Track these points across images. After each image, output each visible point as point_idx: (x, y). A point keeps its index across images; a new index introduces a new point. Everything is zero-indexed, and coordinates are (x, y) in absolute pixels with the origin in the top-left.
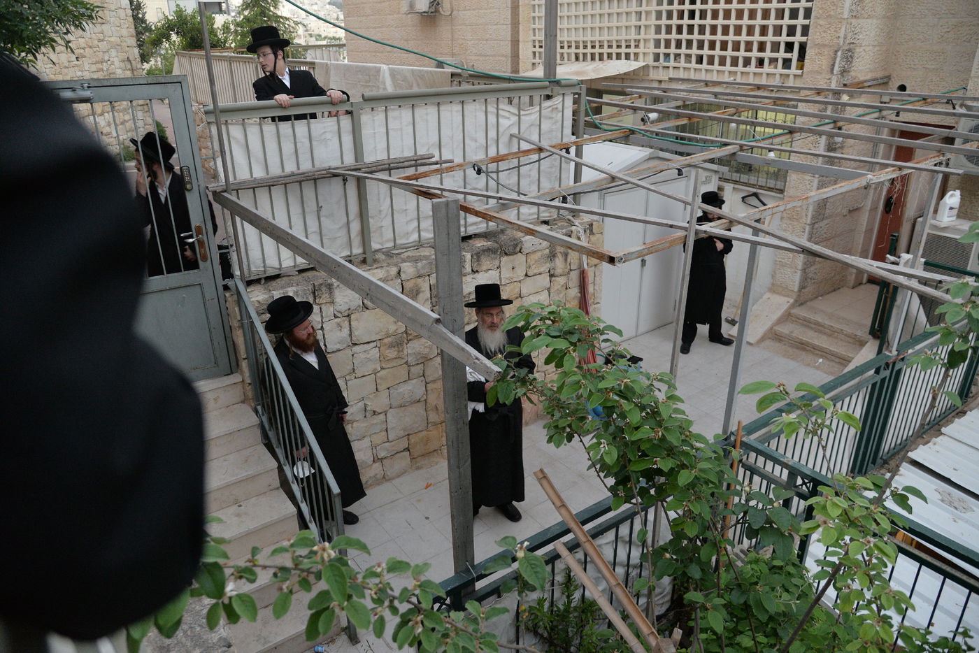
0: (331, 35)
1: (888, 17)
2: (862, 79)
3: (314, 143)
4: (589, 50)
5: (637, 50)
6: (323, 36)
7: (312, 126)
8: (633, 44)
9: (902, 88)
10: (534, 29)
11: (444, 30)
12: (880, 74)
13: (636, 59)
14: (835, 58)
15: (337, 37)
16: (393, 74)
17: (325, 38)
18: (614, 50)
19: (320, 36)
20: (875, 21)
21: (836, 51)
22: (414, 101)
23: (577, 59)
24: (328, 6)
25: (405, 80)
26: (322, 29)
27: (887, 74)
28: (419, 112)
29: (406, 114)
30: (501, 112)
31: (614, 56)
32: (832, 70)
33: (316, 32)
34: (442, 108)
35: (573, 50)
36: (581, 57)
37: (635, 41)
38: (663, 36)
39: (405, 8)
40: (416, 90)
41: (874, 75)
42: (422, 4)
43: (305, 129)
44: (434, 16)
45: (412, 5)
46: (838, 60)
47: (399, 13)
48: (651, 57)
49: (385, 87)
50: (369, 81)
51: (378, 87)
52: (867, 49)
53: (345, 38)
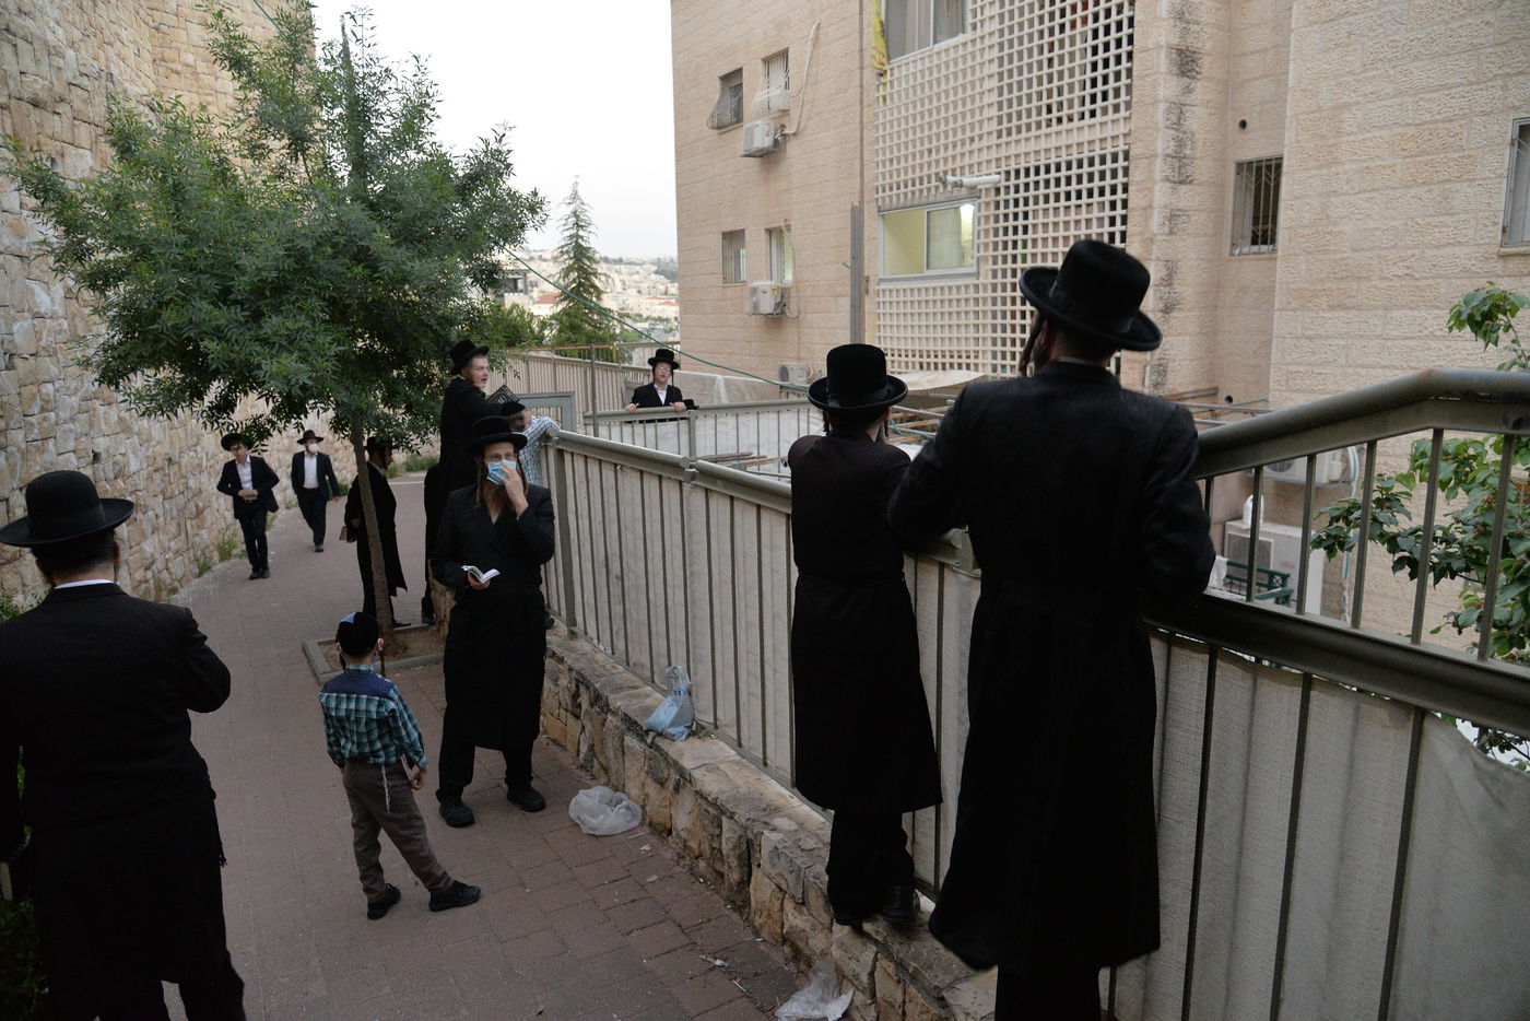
0: (655, 315)
1: (1204, 334)
2: (1181, 390)
3: (659, 441)
4: (932, 360)
5: (976, 361)
6: (645, 316)
7: (659, 428)
8: (972, 355)
9: (1229, 399)
10: (879, 337)
11: (790, 332)
12: (1205, 385)
13: (976, 369)
14: (1145, 373)
15: (665, 317)
16: (728, 383)
17: (648, 318)
18: (956, 360)
19: (640, 316)
20: (1188, 338)
21: (1145, 367)
22: (738, 411)
23: (921, 368)
24: (653, 275)
25: (738, 389)
26: (644, 307)
27: (1213, 385)
28: (742, 419)
29: (731, 420)
30: (811, 419)
31: (956, 366)
32: (1144, 382)
33: (636, 311)
34: (761, 416)
35: (917, 359)
36: (925, 366)
37: (975, 352)
38: (999, 348)
39: (748, 308)
40: (749, 401)
41: (1197, 387)
42: (767, 306)
43: (653, 430)
44: (781, 318)
45: (756, 306)
46: (1148, 374)
47: (741, 312)
48: (989, 368)
49: (719, 398)
50: (704, 390)
51: (712, 396)
52: (1183, 363)
53: (676, 319)
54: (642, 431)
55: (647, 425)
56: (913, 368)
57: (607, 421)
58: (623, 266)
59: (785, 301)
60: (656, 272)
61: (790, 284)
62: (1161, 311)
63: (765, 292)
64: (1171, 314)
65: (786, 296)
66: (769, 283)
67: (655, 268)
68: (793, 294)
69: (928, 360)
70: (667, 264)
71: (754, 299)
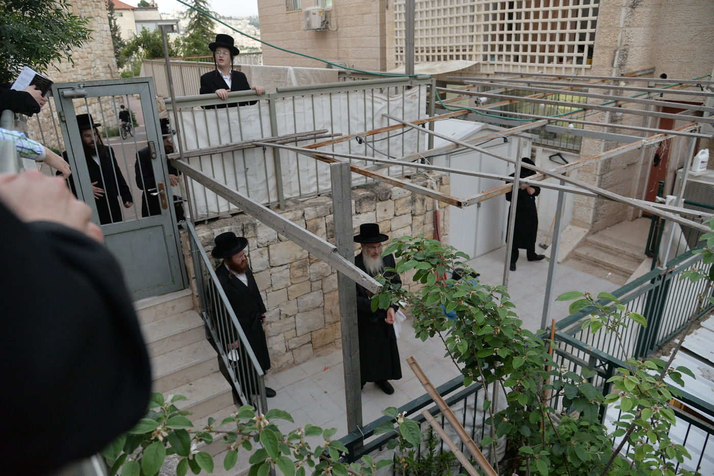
1: (652, 26)
2: (634, 70)
3: (243, 124)
4: (436, 53)
5: (471, 53)
7: (241, 112)
8: (468, 48)
9: (664, 76)
10: (397, 39)
11: (332, 41)
12: (647, 66)
13: (471, 59)
14: (615, 56)
15: (255, 47)
16: (297, 73)
17: (247, 48)
18: (455, 53)
19: (243, 47)
20: (643, 29)
21: (615, 51)
23: (428, 59)
24: (248, 26)
25: (305, 76)
26: (244, 42)
27: (652, 67)
28: (317, 100)
29: (307, 102)
30: (375, 99)
31: (455, 57)
32: (613, 64)
34: (333, 97)
35: (425, 54)
36: (431, 58)
37: (470, 46)
38: (490, 42)
39: (304, 26)
40: (313, 84)
41: (643, 67)
42: (317, 23)
43: (236, 113)
44: (325, 32)
45: (309, 24)
46: (617, 57)
47: (299, 30)
48: (481, 58)
49: (291, 84)
50: (280, 78)
51: (286, 82)
52: (638, 48)
53: (261, 48)
54: (225, 115)
55: (230, 109)
56: (422, 60)
57: (189, 105)
58: (232, 21)
59: (328, 19)
60: (250, 24)
61: (331, 8)
62: (630, 7)
63: (314, 14)
64: (636, 9)
65: (328, 16)
66: (317, 7)
67: (249, 21)
68: (333, 15)
69: (433, 54)
70: (255, 19)
71: (308, 19)
